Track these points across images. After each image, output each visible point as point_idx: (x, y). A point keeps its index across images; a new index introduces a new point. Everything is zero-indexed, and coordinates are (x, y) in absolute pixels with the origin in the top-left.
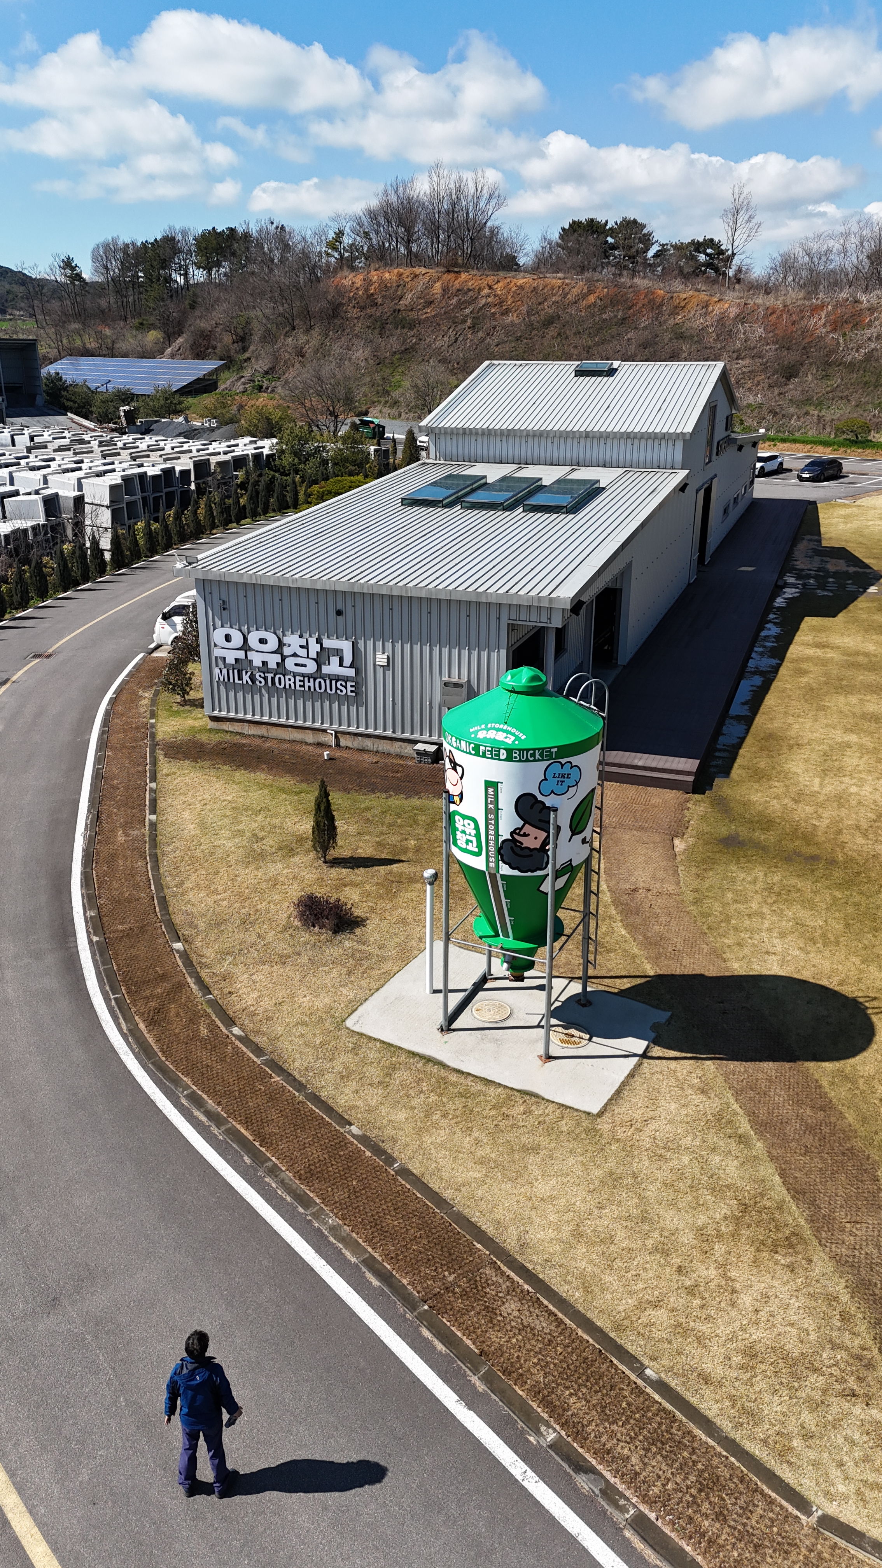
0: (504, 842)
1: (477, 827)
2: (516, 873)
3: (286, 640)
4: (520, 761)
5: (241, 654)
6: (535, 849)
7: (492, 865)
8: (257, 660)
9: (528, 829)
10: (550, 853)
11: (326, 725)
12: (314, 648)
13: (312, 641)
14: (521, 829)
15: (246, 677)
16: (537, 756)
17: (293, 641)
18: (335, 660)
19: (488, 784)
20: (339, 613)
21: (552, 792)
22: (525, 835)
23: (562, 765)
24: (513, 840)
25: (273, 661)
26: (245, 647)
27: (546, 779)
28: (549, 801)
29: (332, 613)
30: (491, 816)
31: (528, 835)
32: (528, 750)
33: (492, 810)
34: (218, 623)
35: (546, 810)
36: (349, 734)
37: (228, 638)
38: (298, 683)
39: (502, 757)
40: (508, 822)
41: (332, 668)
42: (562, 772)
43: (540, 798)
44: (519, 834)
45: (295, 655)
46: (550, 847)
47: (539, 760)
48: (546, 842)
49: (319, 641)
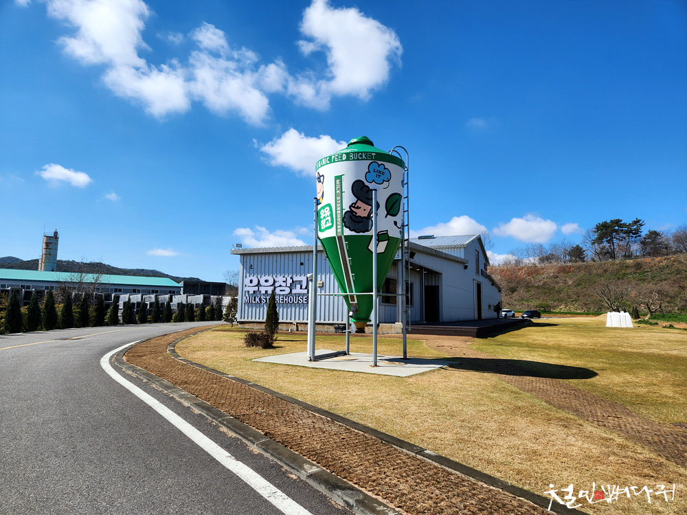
0: (346, 213)
1: (331, 210)
2: (353, 233)
3: (276, 279)
4: (354, 160)
5: (256, 289)
6: (365, 217)
7: (339, 230)
8: (263, 290)
9: (360, 204)
10: (373, 219)
11: (293, 321)
12: (289, 281)
13: (289, 279)
14: (355, 204)
15: (257, 300)
16: (364, 157)
17: (280, 279)
18: (298, 286)
19: (337, 178)
20: (302, 264)
21: (373, 181)
22: (358, 208)
23: (379, 165)
24: (351, 211)
25: (270, 290)
26: (259, 284)
27: (369, 172)
28: (372, 186)
29: (298, 264)
30: (338, 198)
31: (360, 208)
32: (358, 153)
33: (339, 194)
34: (248, 275)
35: (369, 191)
36: (303, 323)
37: (251, 281)
38: (281, 300)
39: (344, 159)
40: (348, 199)
41: (297, 290)
42: (379, 169)
43: (366, 183)
44: (354, 207)
45: (280, 286)
46: (373, 215)
47: (365, 159)
48: (370, 212)
49: (291, 278)
